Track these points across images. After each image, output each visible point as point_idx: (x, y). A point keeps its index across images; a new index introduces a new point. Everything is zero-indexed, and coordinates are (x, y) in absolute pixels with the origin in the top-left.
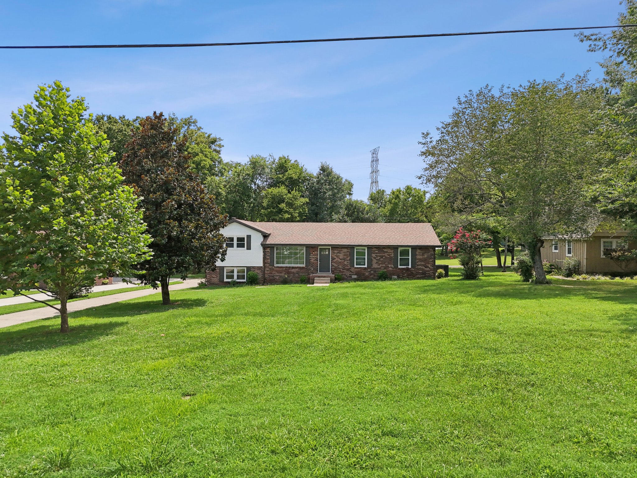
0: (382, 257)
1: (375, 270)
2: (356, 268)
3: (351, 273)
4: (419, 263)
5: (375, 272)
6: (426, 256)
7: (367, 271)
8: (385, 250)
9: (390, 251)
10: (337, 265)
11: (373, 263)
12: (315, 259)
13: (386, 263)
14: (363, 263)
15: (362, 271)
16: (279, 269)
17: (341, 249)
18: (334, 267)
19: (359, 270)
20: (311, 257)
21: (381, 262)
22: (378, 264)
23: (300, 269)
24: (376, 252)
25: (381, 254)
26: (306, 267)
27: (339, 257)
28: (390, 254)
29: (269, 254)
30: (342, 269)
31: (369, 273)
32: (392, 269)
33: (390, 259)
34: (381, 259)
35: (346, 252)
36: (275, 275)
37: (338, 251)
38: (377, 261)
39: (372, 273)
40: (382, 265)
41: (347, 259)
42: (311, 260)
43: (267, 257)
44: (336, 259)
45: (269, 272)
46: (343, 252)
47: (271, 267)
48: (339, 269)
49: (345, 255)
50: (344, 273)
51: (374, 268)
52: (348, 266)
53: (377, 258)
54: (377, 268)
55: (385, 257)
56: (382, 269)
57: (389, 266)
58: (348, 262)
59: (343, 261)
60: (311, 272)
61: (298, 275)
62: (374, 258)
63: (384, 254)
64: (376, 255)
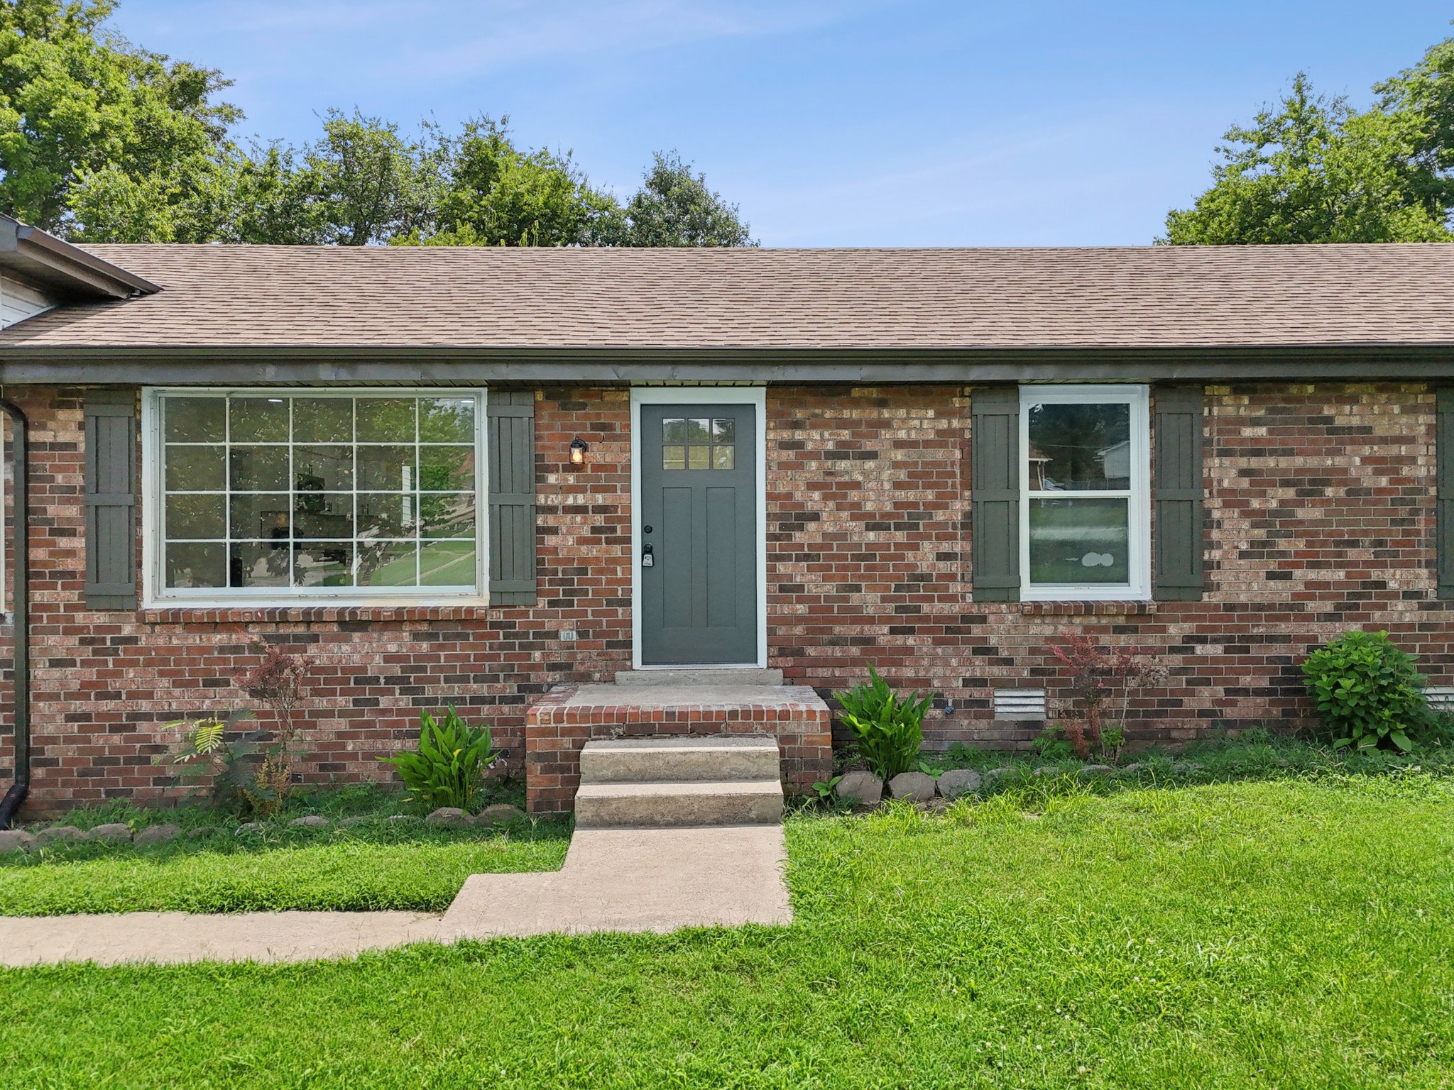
0: (1310, 486)
1: (1240, 629)
2: (1037, 610)
3: (980, 668)
5: (1239, 646)
7: (1152, 640)
8: (1348, 415)
9: (1403, 424)
10: (830, 588)
11: (1216, 555)
12: (599, 520)
13: (1352, 554)
14: (1107, 560)
15: (1105, 640)
16: (195, 639)
17: (873, 414)
18: (801, 609)
19: (1076, 627)
20: (554, 500)
21: (1301, 544)
22: (1273, 566)
23: (431, 636)
24: (1247, 432)
25: (1299, 461)
26: (498, 616)
27: (854, 496)
28: (1399, 460)
29: (78, 480)
30: (883, 620)
31: (1177, 660)
32: (1425, 616)
33: (1403, 511)
34: (1301, 514)
35: (927, 444)
36: (145, 706)
37: (842, 424)
38: (1261, 533)
39: (1204, 659)
40: (1313, 575)
41: (940, 516)
42: (554, 531)
43: (52, 511)
44: (815, 517)
45: (73, 677)
46: (899, 444)
47: (101, 619)
48: (854, 630)
49: (918, 477)
50: (909, 673)
51: (1230, 607)
52: (956, 588)
53: (1255, 504)
54: (1259, 607)
55: (1342, 492)
56: (1309, 618)
57: (1393, 585)
58: (945, 547)
59: (900, 536)
60: (553, 667)
61: (405, 702)
62: (1227, 505)
63: (1331, 453)
64: (1243, 473)
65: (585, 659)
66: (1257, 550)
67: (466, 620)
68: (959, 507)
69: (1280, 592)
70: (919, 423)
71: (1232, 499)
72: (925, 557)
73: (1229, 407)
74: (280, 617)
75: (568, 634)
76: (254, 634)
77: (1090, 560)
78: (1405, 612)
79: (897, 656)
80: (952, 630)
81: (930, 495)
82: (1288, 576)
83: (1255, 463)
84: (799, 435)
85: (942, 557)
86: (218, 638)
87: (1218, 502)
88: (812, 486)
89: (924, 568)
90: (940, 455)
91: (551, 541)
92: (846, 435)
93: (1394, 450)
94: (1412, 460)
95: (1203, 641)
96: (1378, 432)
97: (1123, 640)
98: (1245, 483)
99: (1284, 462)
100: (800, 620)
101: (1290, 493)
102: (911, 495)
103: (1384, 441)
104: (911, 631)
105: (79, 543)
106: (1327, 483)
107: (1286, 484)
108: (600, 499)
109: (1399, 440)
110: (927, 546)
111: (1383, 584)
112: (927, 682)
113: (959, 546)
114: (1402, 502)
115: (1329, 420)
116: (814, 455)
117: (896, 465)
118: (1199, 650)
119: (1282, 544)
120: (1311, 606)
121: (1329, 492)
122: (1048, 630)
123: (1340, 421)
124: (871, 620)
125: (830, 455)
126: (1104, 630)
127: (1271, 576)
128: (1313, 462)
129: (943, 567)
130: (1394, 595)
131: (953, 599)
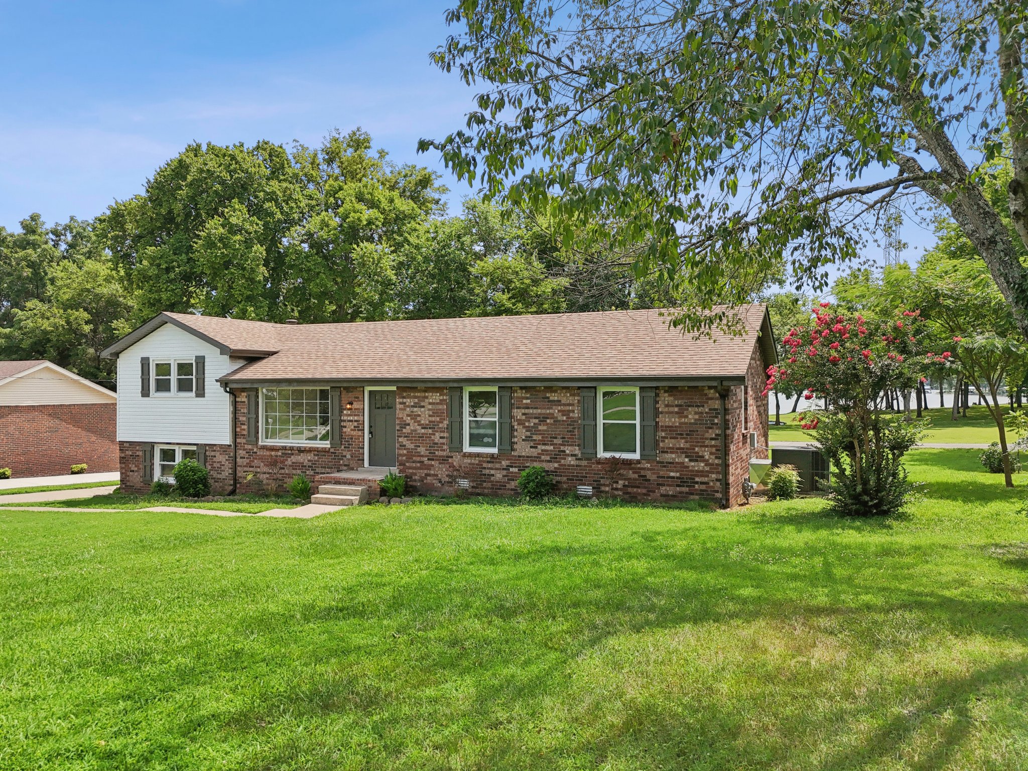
0: (543, 419)
1: (521, 462)
2: (470, 455)
3: (452, 472)
4: (669, 443)
5: (522, 469)
6: (692, 417)
7: (498, 466)
8: (554, 397)
9: (571, 399)
10: (412, 446)
11: (516, 440)
12: (356, 424)
13: (555, 441)
14: (490, 440)
15: (485, 465)
16: (268, 453)
17: (423, 394)
18: (405, 452)
19: (476, 461)
20: (345, 418)
21: (540, 437)
22: (532, 444)
23: (317, 455)
24: (524, 401)
25: (539, 411)
26: (332, 450)
27: (419, 419)
28: (569, 411)
29: (246, 411)
30: (426, 456)
31: (505, 472)
32: (578, 462)
33: (570, 428)
34: (540, 428)
35: (437, 404)
36: (259, 470)
37: (415, 397)
38: (528, 434)
39: (512, 473)
40: (544, 447)
41: (441, 425)
42: (345, 427)
43: (241, 418)
44: (409, 425)
45: (245, 461)
46: (430, 404)
47: (250, 447)
48: (418, 459)
49: (435, 413)
50: (432, 472)
51: (519, 456)
52: (445, 447)
53: (527, 424)
54: (528, 457)
55: (552, 421)
56: (543, 461)
57: (568, 452)
58: (442, 435)
59: (430, 431)
60: (345, 465)
61: (312, 473)
62: (519, 424)
63: (549, 408)
64: (523, 414)
65: (353, 464)
66: (527, 439)
67: (324, 451)
68: (446, 422)
69: (534, 452)
70: (435, 397)
71: (520, 422)
72: (437, 438)
73: (519, 394)
74: (284, 448)
75: (348, 456)
76: (280, 453)
77: (486, 440)
78: (571, 461)
79: (429, 467)
80: (444, 460)
81: (438, 419)
82: (536, 447)
83: (527, 411)
84: (405, 400)
85: (441, 438)
86: (273, 453)
87: (516, 423)
88: (408, 415)
89: (436, 441)
90: (440, 407)
91: (344, 430)
92: (416, 400)
93: (567, 408)
94: (573, 411)
95: (512, 467)
96: (563, 402)
97: (490, 465)
98: (524, 417)
99: (535, 411)
100: (404, 455)
101: (537, 421)
102: (433, 419)
103: (564, 405)
104: (433, 460)
105: (245, 427)
106: (548, 418)
107: (536, 418)
108: (356, 418)
109: (569, 405)
110: (437, 434)
111: (564, 451)
112: (437, 475)
113: (446, 435)
114: (570, 425)
115: (548, 398)
116: (408, 406)
117: (429, 410)
118: (511, 470)
119: (535, 437)
120: (543, 457)
121: (548, 421)
122: (469, 461)
123: (551, 398)
124: (422, 456)
125: (413, 406)
126: (484, 462)
127: (531, 447)
128: (543, 411)
129: (442, 441)
130: (568, 455)
131: (444, 450)
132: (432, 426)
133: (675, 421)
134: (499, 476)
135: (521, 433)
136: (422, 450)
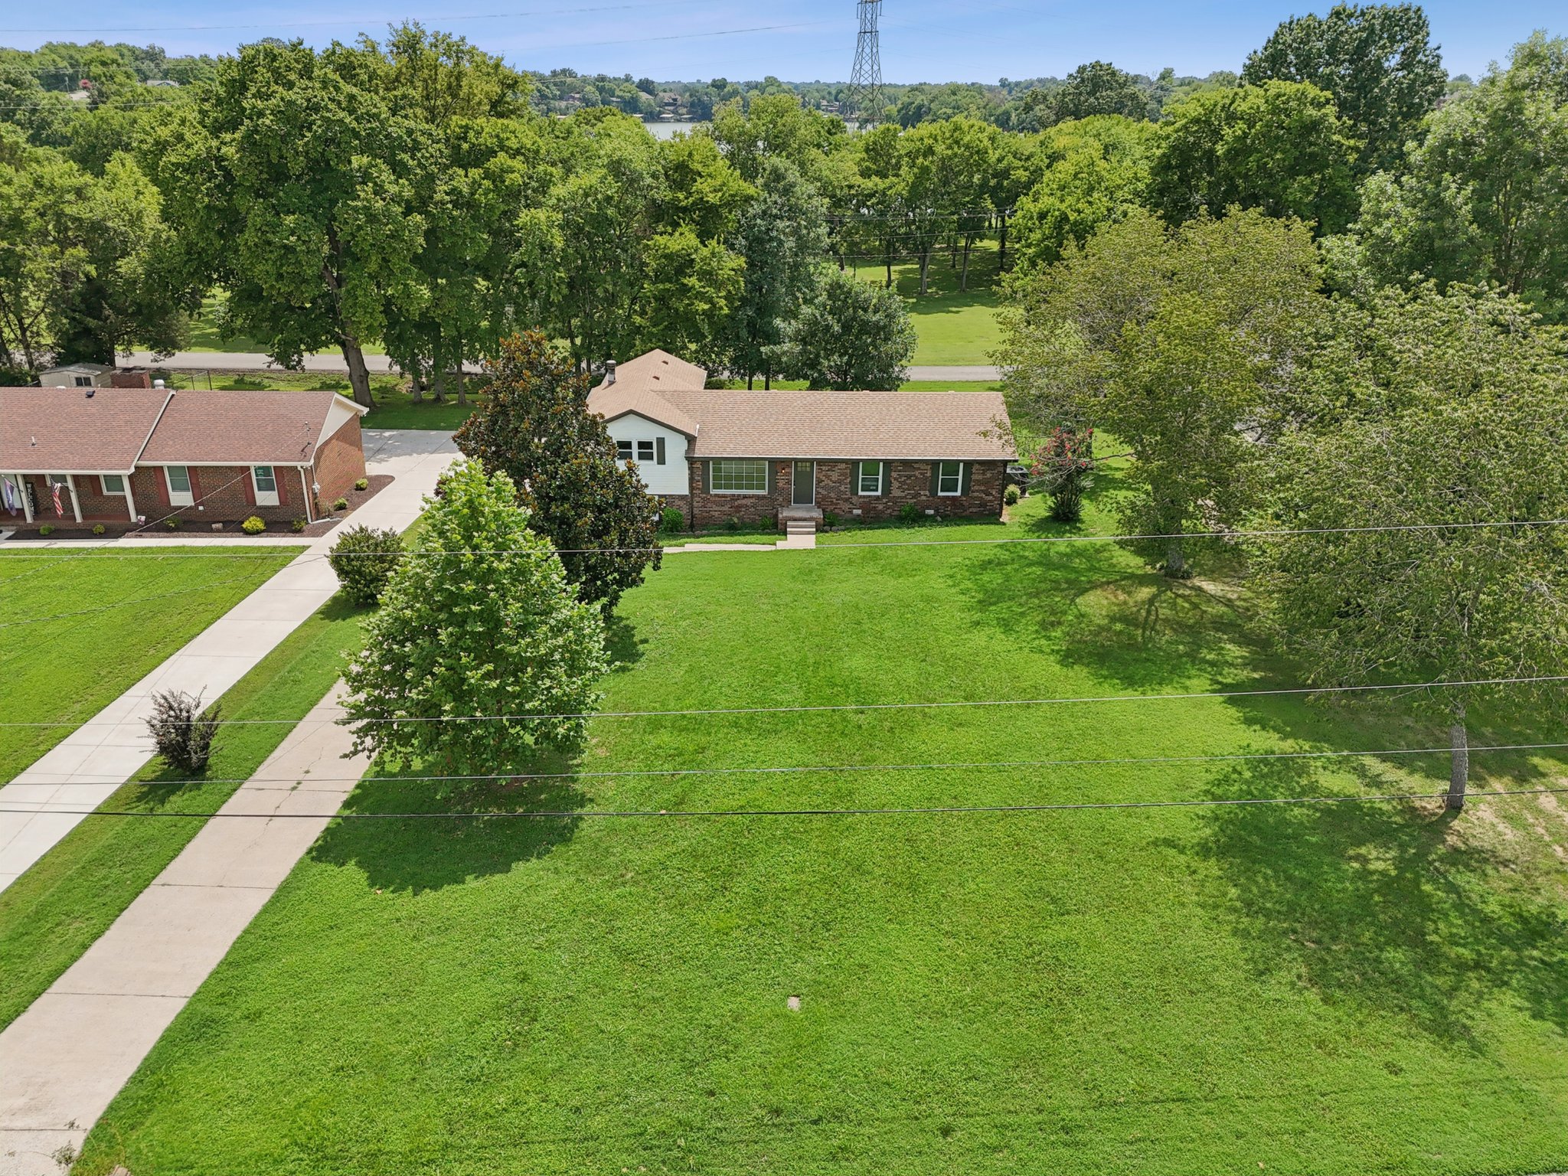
0: (909, 477)
1: (895, 500)
2: (861, 496)
3: (851, 506)
4: (976, 488)
5: (895, 503)
6: (989, 475)
7: (880, 502)
8: (916, 466)
9: (926, 467)
10: (826, 493)
11: (893, 489)
12: (786, 481)
13: (915, 488)
15: (872, 501)
16: (718, 499)
17: (833, 466)
18: (820, 496)
19: (867, 500)
20: (779, 478)
21: (907, 487)
22: (902, 490)
23: (758, 499)
24: (899, 468)
25: (907, 473)
26: (769, 496)
27: (831, 477)
28: (925, 473)
29: (700, 474)
30: (834, 498)
31: (885, 505)
32: (927, 499)
33: (924, 482)
34: (907, 482)
35: (843, 471)
36: (711, 509)
37: (828, 468)
38: (900, 486)
39: (890, 505)
41: (844, 481)
42: (779, 482)
43: (696, 478)
44: (824, 481)
45: (700, 505)
46: (838, 471)
47: (704, 495)
48: (829, 501)
49: (841, 475)
50: (838, 507)
51: (895, 497)
52: (848, 492)
53: (900, 481)
54: (899, 497)
55: (914, 478)
56: (907, 499)
57: (922, 493)
58: (845, 486)
59: (838, 484)
60: (780, 508)
61: (754, 510)
62: (895, 481)
63: (913, 472)
64: (898, 475)
65: (784, 504)
66: (899, 489)
67: (764, 497)
68: (849, 479)
69: (903, 494)
70: (843, 466)
71: (896, 479)
72: (842, 488)
73: (896, 464)
75: (781, 499)
77: (872, 488)
78: (923, 498)
79: (836, 504)
80: (846, 500)
81: (843, 478)
82: (904, 492)
83: (900, 473)
84: (821, 467)
85: (845, 488)
86: (722, 499)
87: (893, 480)
88: (823, 476)
89: (842, 490)
91: (778, 485)
93: (924, 471)
94: (927, 473)
96: (921, 468)
97: (876, 502)
98: (899, 477)
99: (905, 473)
100: (820, 499)
102: (840, 478)
103: (922, 470)
104: (839, 500)
105: (699, 483)
107: (904, 477)
108: (787, 478)
110: (842, 486)
111: (920, 493)
112: (842, 508)
113: (847, 486)
114: (925, 480)
115: (913, 466)
116: (824, 471)
118: (889, 503)
119: (904, 487)
120: (908, 497)
121: (912, 478)
122: (863, 500)
124: (832, 499)
125: (827, 471)
127: (901, 492)
128: (910, 473)
129: (846, 490)
130: (922, 495)
131: (847, 494)
132: (840, 482)
133: (980, 477)
134: (881, 507)
135: (895, 484)
136: (832, 495)
